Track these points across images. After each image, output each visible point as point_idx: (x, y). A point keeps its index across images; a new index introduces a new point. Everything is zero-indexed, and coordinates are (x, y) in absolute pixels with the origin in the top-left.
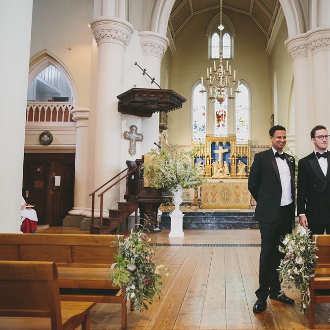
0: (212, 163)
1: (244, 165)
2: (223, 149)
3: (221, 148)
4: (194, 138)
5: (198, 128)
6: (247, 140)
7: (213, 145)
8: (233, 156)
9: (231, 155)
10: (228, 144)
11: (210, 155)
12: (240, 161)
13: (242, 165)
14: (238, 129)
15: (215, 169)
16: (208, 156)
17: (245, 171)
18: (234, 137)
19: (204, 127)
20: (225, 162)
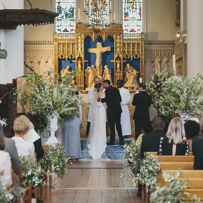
0: (85, 68)
1: (135, 72)
2: (103, 46)
3: (99, 44)
4: (57, 28)
5: (63, 14)
6: (140, 32)
7: (88, 43)
8: (118, 58)
9: (116, 56)
10: (110, 39)
11: (82, 56)
12: (128, 65)
13: (132, 71)
14: (126, 15)
15: (90, 78)
16: (80, 58)
17: (135, 81)
18: (118, 28)
19: (72, 12)
20: (106, 67)
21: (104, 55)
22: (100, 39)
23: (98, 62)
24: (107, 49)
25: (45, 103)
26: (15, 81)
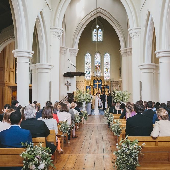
0: (94, 89)
1: (108, 90)
3: (98, 82)
4: (86, 77)
5: (87, 73)
6: (109, 78)
7: (94, 81)
8: (103, 86)
9: (102, 85)
10: (101, 80)
11: (93, 85)
12: (106, 88)
13: (107, 89)
14: (105, 73)
15: (95, 91)
16: (92, 86)
17: (108, 92)
18: (103, 77)
19: (90, 73)
20: (99, 88)
21: (99, 85)
22: (98, 80)
23: (97, 87)
24: (100, 83)
25: (82, 99)
26: (73, 92)
